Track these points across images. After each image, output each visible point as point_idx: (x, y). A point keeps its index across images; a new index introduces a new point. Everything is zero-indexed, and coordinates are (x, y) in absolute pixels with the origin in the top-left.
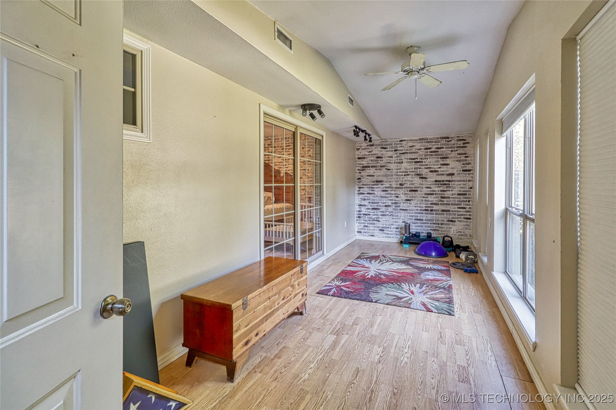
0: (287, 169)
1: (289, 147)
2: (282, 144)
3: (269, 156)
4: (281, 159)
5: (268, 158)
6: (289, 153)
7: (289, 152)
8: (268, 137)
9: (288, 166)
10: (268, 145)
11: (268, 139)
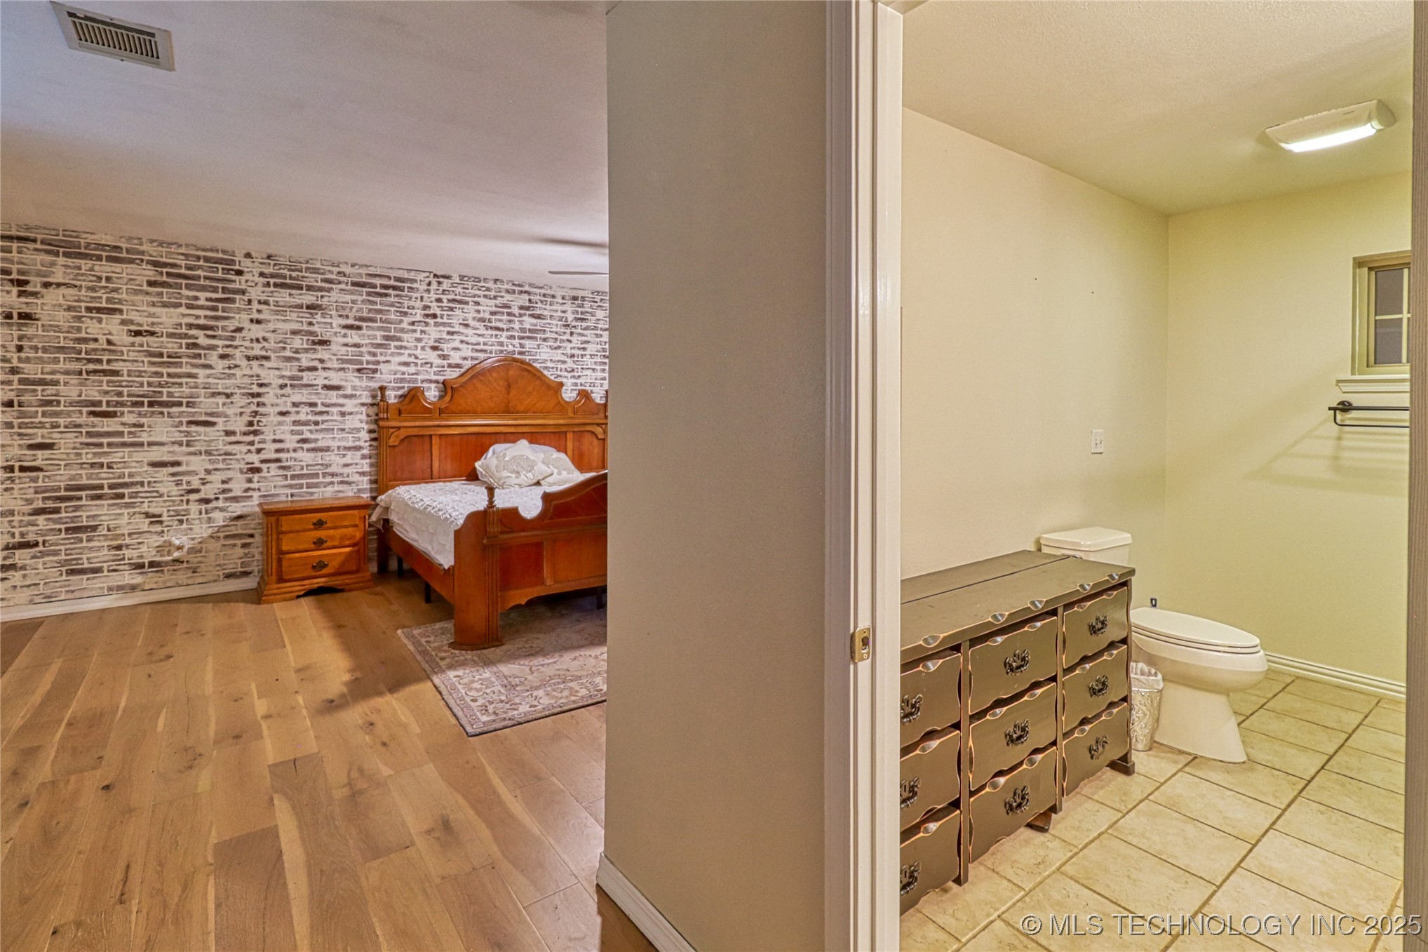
0: (578, 381)
1: (584, 324)
2: (564, 312)
3: (522, 341)
4: (559, 351)
5: (522, 346)
6: (584, 339)
7: (582, 335)
8: (520, 285)
9: (579, 374)
10: (521, 308)
11: (521, 292)
